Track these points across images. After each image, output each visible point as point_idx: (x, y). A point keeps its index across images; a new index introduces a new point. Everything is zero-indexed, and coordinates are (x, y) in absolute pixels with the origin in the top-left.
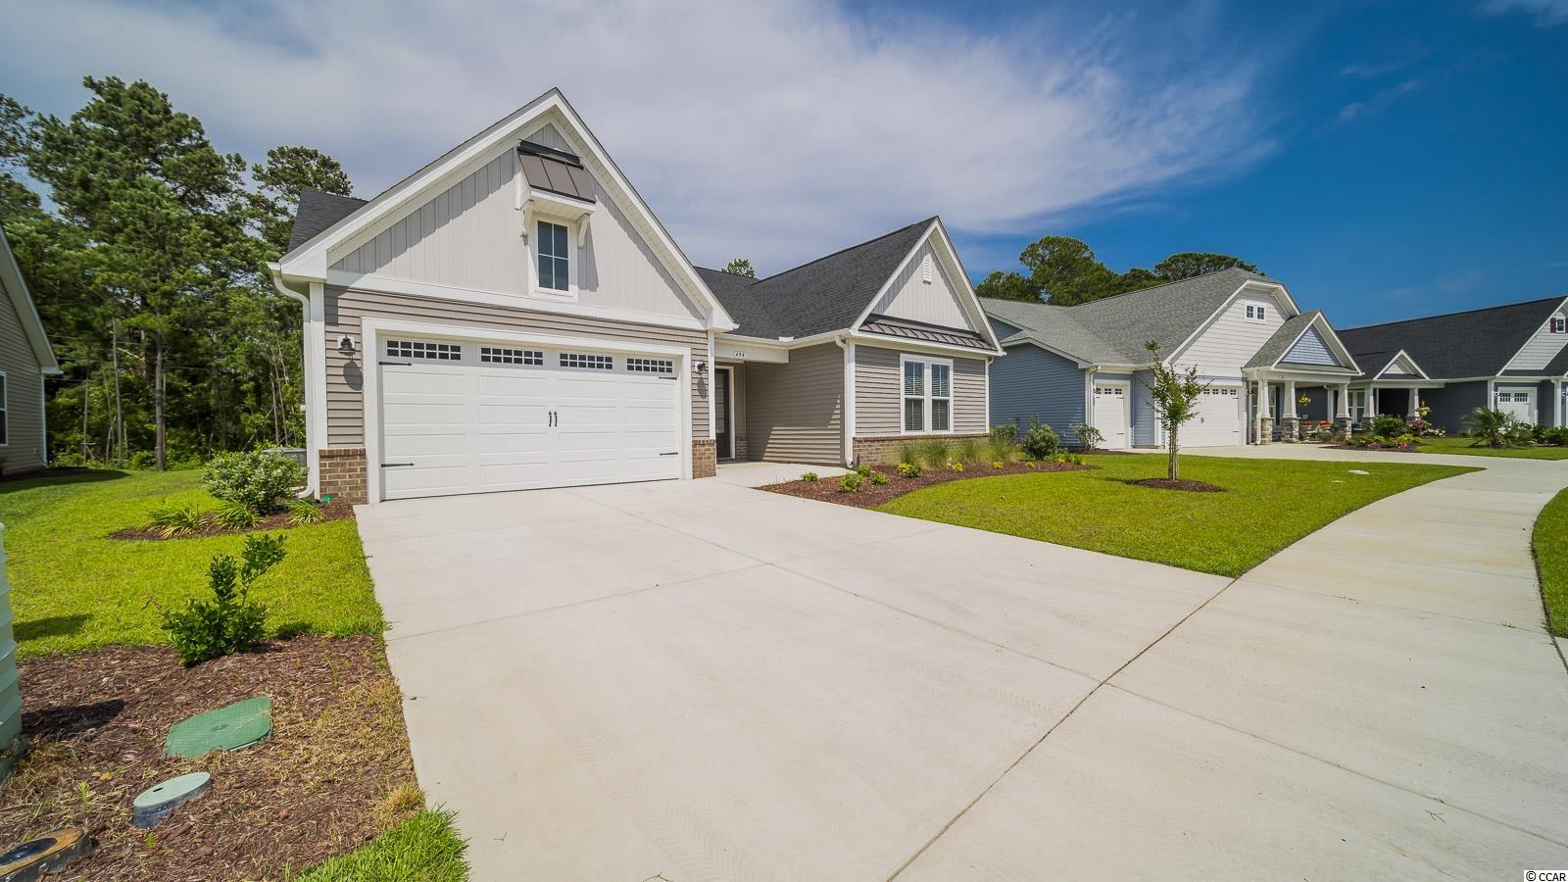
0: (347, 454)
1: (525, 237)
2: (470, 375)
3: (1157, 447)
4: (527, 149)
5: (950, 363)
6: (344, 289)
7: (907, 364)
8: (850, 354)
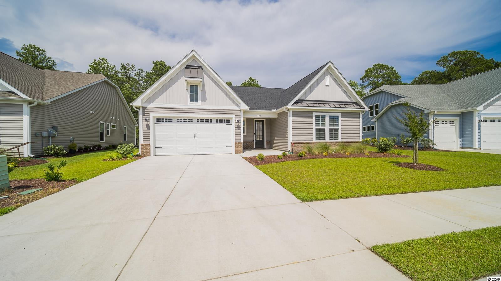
0: (146, 145)
1: (187, 90)
2: (175, 125)
3: (475, 149)
4: (188, 67)
5: (340, 115)
6: (146, 107)
7: (316, 116)
8: (290, 113)
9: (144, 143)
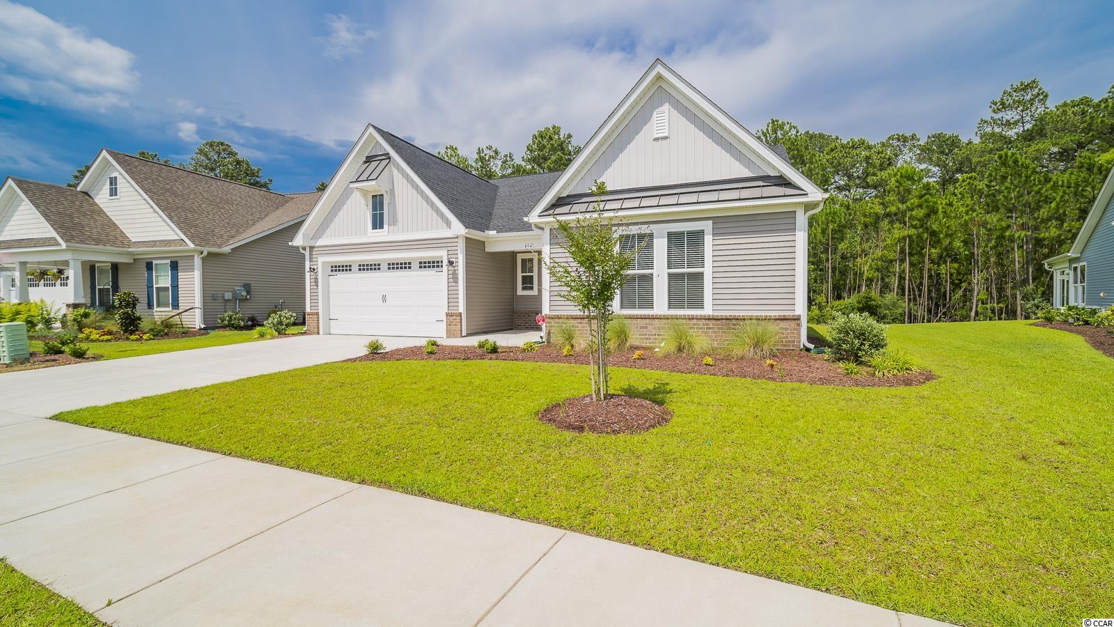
0: (313, 314)
1: (367, 205)
2: (356, 279)
4: (369, 160)
6: (314, 247)
8: (545, 236)
9: (312, 311)
